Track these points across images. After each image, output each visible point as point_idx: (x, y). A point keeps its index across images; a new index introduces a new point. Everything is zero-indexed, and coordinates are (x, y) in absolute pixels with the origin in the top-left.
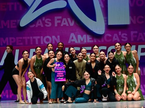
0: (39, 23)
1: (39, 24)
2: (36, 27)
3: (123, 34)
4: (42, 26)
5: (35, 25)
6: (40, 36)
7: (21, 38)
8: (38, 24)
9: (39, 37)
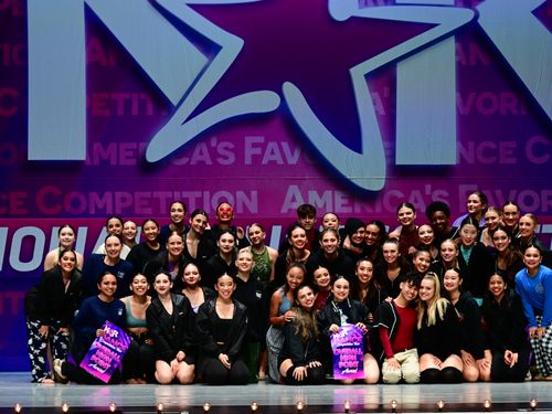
0: (201, 153)
1: (201, 155)
2: (192, 163)
3: (437, 193)
4: (209, 162)
5: (187, 159)
6: (203, 190)
7: (147, 194)
8: (196, 157)
9: (198, 194)
